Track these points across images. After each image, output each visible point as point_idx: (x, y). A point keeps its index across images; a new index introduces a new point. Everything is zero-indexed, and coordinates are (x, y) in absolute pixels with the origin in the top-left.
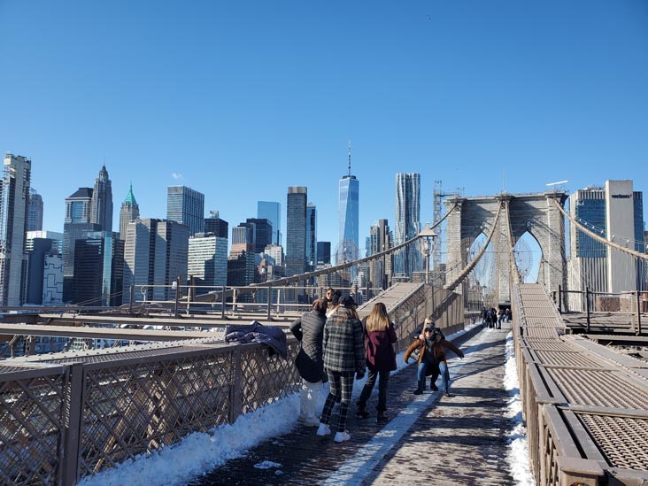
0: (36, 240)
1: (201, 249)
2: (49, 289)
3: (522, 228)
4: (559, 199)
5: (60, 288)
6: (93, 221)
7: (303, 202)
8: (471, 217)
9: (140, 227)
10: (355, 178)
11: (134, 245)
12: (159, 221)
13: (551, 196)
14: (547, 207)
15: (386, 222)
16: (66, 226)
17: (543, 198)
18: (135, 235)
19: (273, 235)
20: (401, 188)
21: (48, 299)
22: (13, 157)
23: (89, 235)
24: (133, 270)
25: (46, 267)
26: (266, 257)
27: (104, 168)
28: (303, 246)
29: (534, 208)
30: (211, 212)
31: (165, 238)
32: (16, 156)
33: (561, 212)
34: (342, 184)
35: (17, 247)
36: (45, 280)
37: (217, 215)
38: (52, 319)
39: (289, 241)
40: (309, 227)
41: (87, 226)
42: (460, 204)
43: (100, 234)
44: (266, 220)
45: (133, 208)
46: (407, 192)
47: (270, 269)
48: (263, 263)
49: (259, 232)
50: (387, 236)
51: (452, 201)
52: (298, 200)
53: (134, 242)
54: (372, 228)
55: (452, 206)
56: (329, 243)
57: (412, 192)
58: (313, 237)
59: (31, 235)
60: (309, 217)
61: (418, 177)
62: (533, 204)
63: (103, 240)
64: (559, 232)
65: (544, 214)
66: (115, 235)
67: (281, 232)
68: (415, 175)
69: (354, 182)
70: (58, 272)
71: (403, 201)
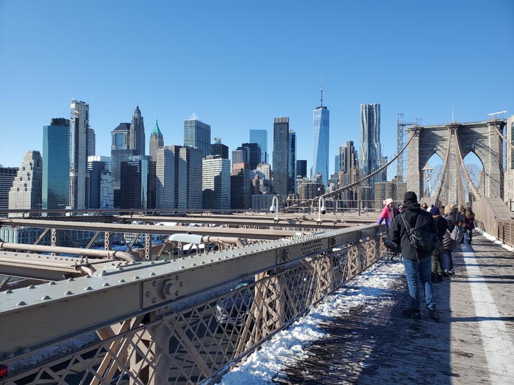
0: (94, 163)
1: (211, 168)
2: (105, 198)
3: (468, 149)
4: (499, 126)
5: (112, 197)
6: (132, 147)
7: (286, 130)
8: (427, 141)
9: (167, 152)
10: (326, 108)
11: (163, 165)
12: (181, 147)
13: (492, 124)
14: (489, 133)
15: (352, 143)
16: (113, 152)
17: (485, 126)
18: (163, 158)
19: (262, 156)
20: (364, 116)
21: (104, 205)
22: (76, 102)
23: (130, 158)
24: (163, 184)
25: (101, 182)
26: (258, 173)
27: (138, 107)
28: (286, 164)
29: (478, 133)
30: (215, 139)
31: (185, 159)
32: (79, 101)
33: (500, 137)
34: (316, 113)
35: (82, 168)
36: (101, 192)
37: (220, 141)
38: (124, 219)
39: (274, 160)
40: (290, 149)
41: (128, 151)
42: (419, 132)
43: (138, 157)
44: (256, 144)
45: (159, 137)
46: (370, 119)
47: (261, 182)
48: (256, 178)
49: (252, 153)
50: (352, 155)
51: (412, 129)
52: (282, 128)
53: (163, 163)
54: (341, 148)
55: (412, 133)
56: (306, 161)
57: (373, 119)
58: (294, 156)
59: (91, 159)
60: (290, 141)
61: (378, 106)
62: (477, 130)
63: (140, 162)
64: (498, 152)
65: (486, 137)
66: (149, 158)
67: (268, 153)
68: (376, 105)
69: (325, 112)
70: (110, 186)
71: (366, 126)
